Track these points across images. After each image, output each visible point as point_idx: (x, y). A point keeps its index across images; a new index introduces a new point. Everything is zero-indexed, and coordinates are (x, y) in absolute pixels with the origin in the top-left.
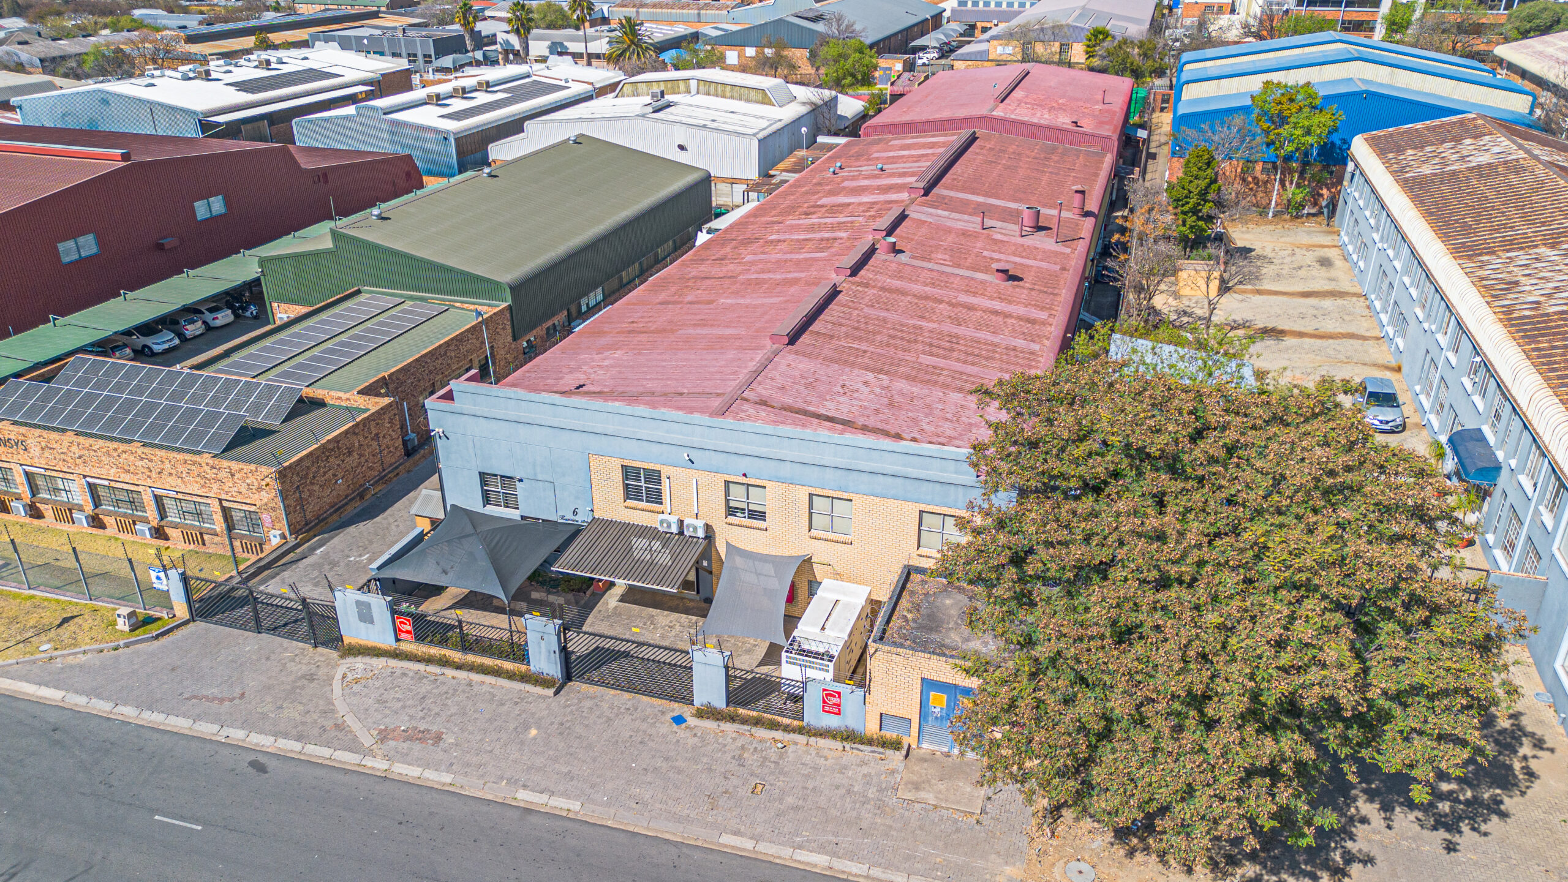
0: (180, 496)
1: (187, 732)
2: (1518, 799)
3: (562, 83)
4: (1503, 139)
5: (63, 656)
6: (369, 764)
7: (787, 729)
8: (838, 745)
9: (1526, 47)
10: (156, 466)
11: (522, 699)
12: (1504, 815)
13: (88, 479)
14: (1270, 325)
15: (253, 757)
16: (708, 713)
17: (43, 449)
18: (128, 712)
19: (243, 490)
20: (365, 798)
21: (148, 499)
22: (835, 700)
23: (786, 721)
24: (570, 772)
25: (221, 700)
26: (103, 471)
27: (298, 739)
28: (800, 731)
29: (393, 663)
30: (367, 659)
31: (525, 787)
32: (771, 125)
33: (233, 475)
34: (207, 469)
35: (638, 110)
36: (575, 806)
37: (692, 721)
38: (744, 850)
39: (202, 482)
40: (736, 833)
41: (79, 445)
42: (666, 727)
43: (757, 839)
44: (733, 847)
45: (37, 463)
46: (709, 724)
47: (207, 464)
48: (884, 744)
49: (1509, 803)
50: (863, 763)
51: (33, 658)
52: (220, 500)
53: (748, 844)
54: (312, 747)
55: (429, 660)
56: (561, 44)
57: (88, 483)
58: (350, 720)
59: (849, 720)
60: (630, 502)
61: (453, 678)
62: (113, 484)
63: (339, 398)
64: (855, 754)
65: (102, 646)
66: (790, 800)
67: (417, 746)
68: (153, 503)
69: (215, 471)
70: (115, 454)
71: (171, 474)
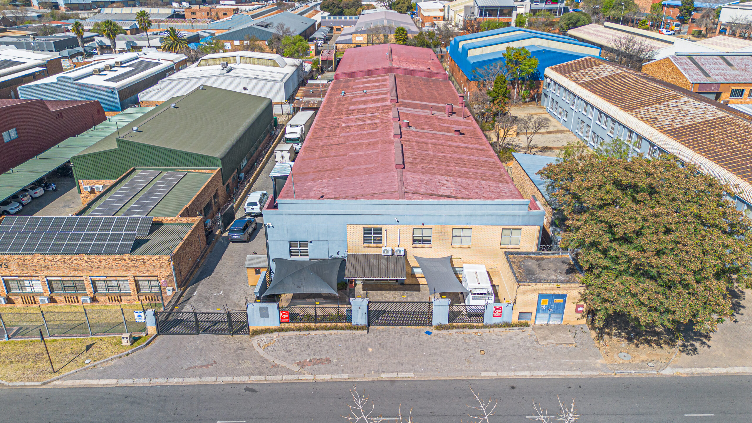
0: (108, 278)
1: (199, 383)
2: (743, 301)
3: (157, 61)
4: (608, 66)
5: (100, 363)
6: (304, 378)
7: (477, 327)
8: (504, 329)
9: (581, 30)
10: (95, 265)
11: (355, 337)
12: (743, 307)
13: (47, 278)
14: (545, 146)
15: (245, 387)
16: (441, 327)
17: (19, 265)
18: (159, 381)
19: (150, 269)
20: (315, 392)
21: (87, 283)
22: (500, 311)
23: (475, 324)
24: (399, 362)
25: (207, 366)
26: (60, 272)
27: (260, 374)
28: (484, 327)
29: (282, 334)
30: (267, 335)
31: (383, 372)
32: (285, 76)
33: (144, 262)
34: (129, 261)
35: (219, 72)
36: (411, 375)
37: (436, 332)
38: (494, 376)
39: (125, 269)
40: (486, 371)
41: (45, 260)
42: (426, 337)
43: (496, 371)
44: (489, 376)
45: (14, 273)
46: (444, 332)
47: (129, 259)
48: (521, 325)
49: (742, 303)
50: (517, 335)
51: (84, 367)
52: (134, 277)
53: (495, 374)
54: (270, 377)
55: (300, 329)
56: (133, 42)
57: (47, 280)
58: (278, 362)
59: (505, 318)
60: (366, 245)
61: (315, 335)
62: (64, 278)
63: (171, 220)
64: (511, 332)
65: (119, 355)
66: (499, 354)
67: (320, 366)
68: (91, 285)
69: (133, 262)
70: (69, 262)
71: (105, 267)
